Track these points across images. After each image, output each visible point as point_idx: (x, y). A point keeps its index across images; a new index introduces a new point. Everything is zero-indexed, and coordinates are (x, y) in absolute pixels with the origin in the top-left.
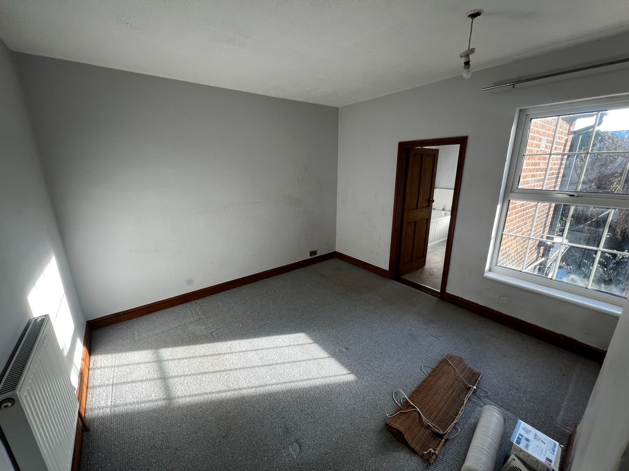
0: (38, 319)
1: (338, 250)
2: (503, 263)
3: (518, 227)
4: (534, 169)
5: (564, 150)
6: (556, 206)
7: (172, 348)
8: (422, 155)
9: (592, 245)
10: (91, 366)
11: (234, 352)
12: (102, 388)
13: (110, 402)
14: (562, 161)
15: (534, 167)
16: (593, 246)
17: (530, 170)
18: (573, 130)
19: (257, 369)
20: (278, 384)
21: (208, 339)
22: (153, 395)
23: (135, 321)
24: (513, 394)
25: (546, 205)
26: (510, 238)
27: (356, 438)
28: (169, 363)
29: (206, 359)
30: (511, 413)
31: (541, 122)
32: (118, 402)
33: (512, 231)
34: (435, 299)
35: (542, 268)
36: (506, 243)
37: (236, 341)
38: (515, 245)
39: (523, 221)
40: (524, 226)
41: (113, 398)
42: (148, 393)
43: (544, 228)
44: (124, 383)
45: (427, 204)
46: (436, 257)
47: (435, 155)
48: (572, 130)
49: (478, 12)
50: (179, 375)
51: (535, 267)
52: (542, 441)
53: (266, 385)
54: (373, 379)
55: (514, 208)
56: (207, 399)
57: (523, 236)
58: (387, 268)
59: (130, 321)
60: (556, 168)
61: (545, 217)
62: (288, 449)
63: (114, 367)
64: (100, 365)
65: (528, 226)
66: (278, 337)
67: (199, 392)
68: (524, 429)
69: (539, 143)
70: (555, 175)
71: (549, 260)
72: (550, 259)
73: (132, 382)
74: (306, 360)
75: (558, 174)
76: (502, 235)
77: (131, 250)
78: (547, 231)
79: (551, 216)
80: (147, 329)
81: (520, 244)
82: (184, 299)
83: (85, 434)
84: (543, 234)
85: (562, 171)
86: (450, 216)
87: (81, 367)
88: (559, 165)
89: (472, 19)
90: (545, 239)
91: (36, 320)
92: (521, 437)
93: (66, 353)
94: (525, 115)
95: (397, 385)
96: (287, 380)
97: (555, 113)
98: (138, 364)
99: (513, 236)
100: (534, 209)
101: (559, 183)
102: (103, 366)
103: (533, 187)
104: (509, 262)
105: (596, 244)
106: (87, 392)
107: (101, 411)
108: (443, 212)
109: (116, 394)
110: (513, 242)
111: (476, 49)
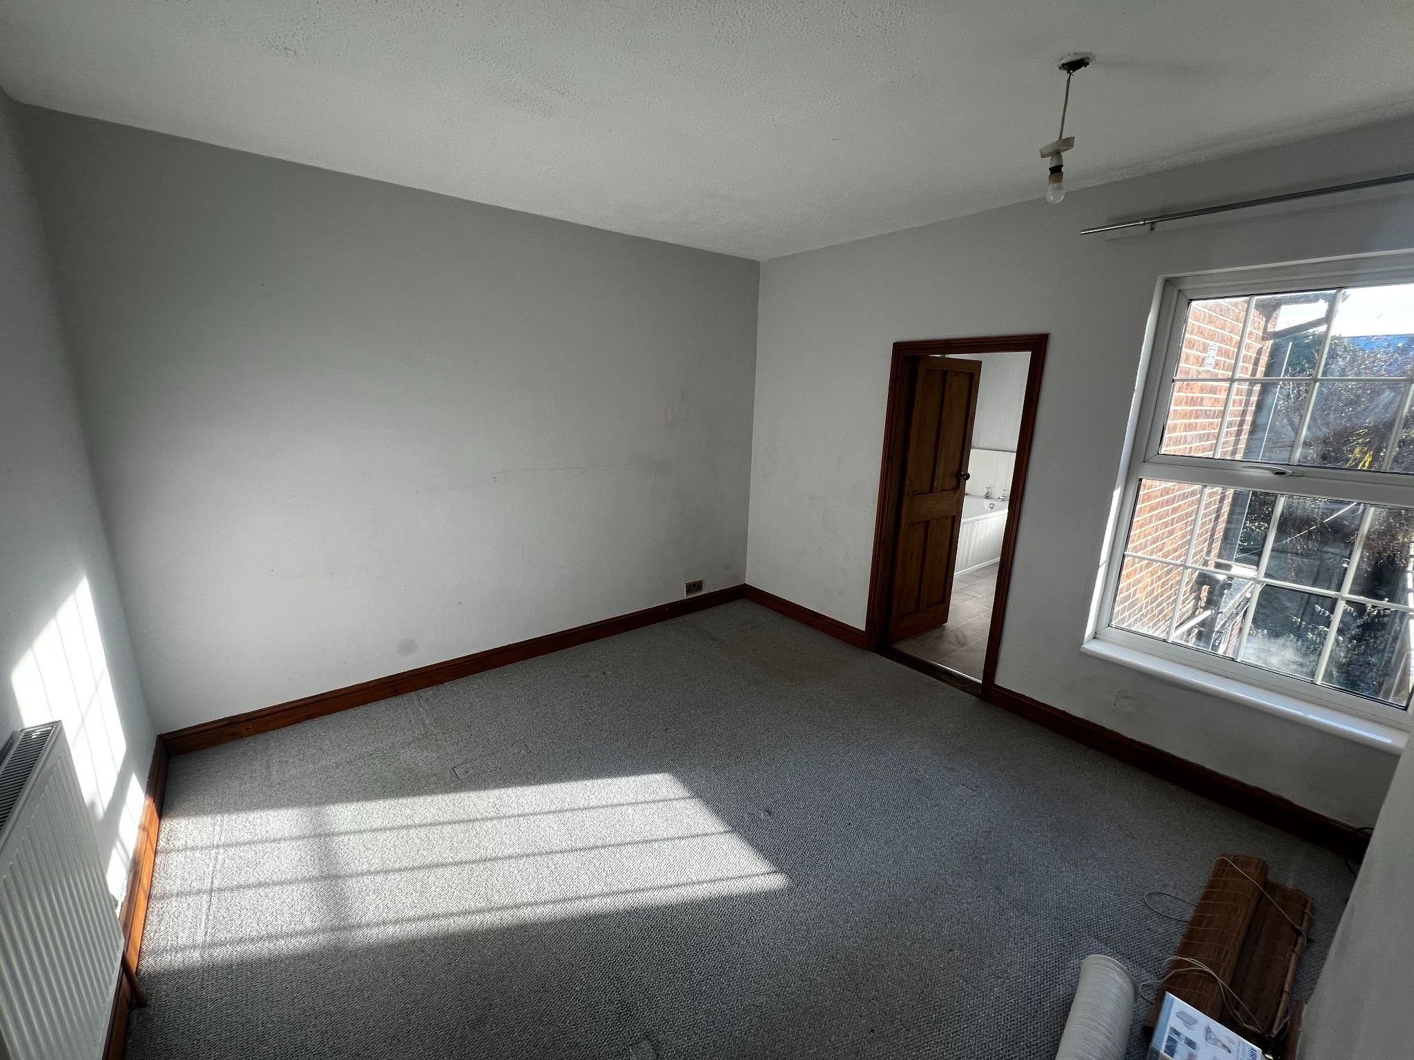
0: (34, 731)
1: (751, 580)
2: (1123, 620)
3: (1155, 541)
4: (1191, 411)
5: (1254, 372)
6: (1236, 496)
7: (360, 804)
8: (945, 373)
9: (1326, 585)
10: (162, 843)
11: (504, 817)
12: (183, 900)
13: (202, 935)
14: (1250, 396)
15: (1192, 408)
16: (1328, 588)
17: (1182, 414)
18: (1273, 330)
19: (557, 857)
20: (608, 895)
21: (446, 783)
22: (307, 919)
23: (273, 738)
24: (1152, 926)
25: (1216, 493)
26: (1138, 565)
27: (788, 1032)
28: (349, 839)
29: (438, 832)
30: (1149, 974)
31: (1206, 308)
32: (222, 936)
33: (1141, 549)
34: (969, 700)
35: (1205, 632)
36: (1128, 576)
37: (510, 790)
38: (1148, 580)
39: (1166, 526)
40: (1170, 538)
41: (210, 925)
42: (296, 913)
43: (1210, 544)
44: (239, 887)
45: (954, 482)
46: (969, 603)
47: (972, 374)
48: (1270, 329)
49: (1082, 59)
50: (372, 869)
51: (1189, 632)
52: (1224, 1046)
53: (579, 898)
54: (830, 886)
55: (1149, 498)
56: (436, 929)
57: (1167, 560)
58: (862, 626)
59: (262, 737)
60: (1237, 411)
61: (1213, 519)
62: (627, 1056)
63: (218, 847)
64: (184, 843)
65: (1177, 538)
66: (610, 781)
67: (420, 912)
68: (1181, 1015)
69: (1201, 354)
70: (1234, 426)
71: (1220, 615)
72: (1222, 613)
73: (260, 885)
74: (673, 839)
75: (1241, 423)
76: (1124, 556)
77: (272, 570)
78: (1215, 551)
79: (1226, 517)
80: (301, 756)
81: (1160, 578)
82: (393, 686)
83: (135, 1013)
84: (1207, 558)
85: (1249, 418)
86: (1007, 511)
87: (137, 847)
88: (1243, 405)
89: (1068, 73)
90: (1211, 568)
91: (28, 734)
92: (1175, 1037)
93: (100, 811)
94: (1176, 292)
95: (886, 901)
96: (628, 887)
97: (1244, 290)
98: (274, 840)
99: (1144, 559)
100: (1189, 499)
101: (1242, 446)
102: (190, 844)
103: (1188, 451)
104: (1135, 617)
105: (1334, 585)
106: (147, 909)
107: (179, 956)
108: (986, 503)
109: (218, 915)
110: (1144, 573)
111: (1076, 139)
